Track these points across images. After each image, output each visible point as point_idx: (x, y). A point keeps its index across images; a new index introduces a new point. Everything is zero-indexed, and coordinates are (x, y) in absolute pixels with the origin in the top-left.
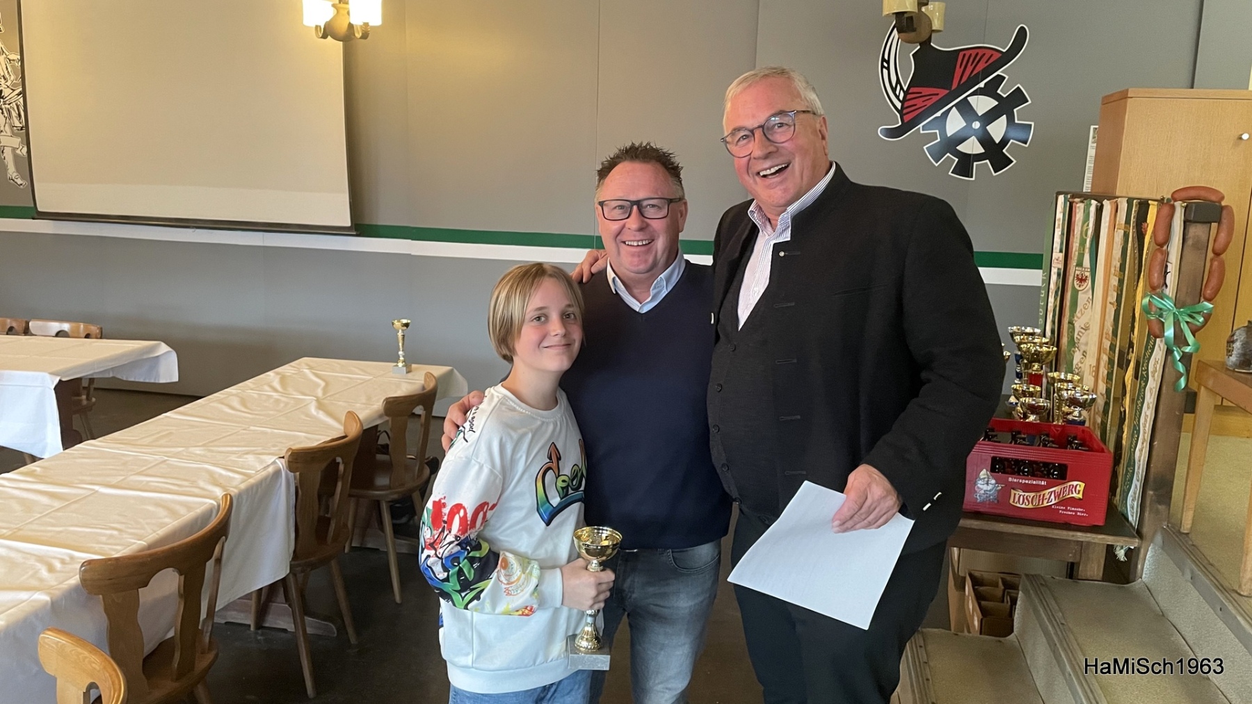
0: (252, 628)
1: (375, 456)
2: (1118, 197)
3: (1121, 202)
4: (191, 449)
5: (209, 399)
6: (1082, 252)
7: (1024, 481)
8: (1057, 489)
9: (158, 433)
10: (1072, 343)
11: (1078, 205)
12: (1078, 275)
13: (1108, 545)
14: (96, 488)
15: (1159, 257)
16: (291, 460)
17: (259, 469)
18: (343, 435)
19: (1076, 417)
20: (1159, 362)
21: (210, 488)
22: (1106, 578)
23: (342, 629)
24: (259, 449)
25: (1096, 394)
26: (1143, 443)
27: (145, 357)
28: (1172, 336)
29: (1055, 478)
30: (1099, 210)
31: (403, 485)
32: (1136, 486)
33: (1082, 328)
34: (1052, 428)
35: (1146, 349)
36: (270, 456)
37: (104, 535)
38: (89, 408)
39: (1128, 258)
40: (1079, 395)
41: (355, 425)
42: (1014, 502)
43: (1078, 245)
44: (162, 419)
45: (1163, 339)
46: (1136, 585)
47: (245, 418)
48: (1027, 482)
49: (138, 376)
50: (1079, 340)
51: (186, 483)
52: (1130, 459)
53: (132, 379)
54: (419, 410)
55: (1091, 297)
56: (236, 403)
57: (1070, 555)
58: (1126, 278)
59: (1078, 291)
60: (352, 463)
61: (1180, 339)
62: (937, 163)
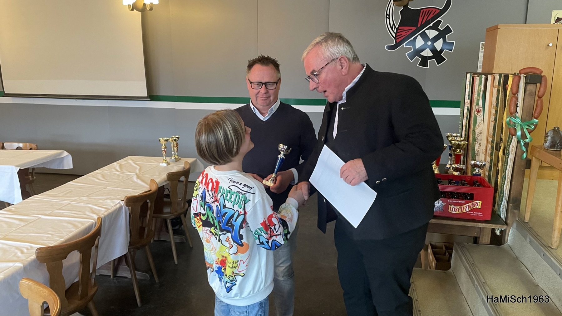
0: (112, 277)
1: (163, 199)
2: (494, 74)
3: (496, 76)
4: (81, 198)
5: (88, 175)
6: (478, 99)
7: (454, 201)
8: (469, 204)
9: (66, 191)
10: (475, 140)
11: (476, 78)
12: (477, 109)
13: (492, 228)
14: (40, 216)
15: (514, 99)
16: (127, 201)
17: (112, 206)
18: (149, 190)
19: (477, 172)
20: (514, 146)
21: (91, 214)
22: (491, 243)
23: (152, 276)
24: (112, 197)
25: (486, 162)
26: (507, 183)
27: (57, 158)
28: (520, 135)
29: (468, 200)
30: (486, 80)
31: (176, 212)
32: (504, 202)
33: (479, 133)
34: (467, 177)
35: (508, 141)
36: (117, 200)
37: (45, 237)
38: (33, 181)
39: (500, 100)
40: (478, 162)
41: (155, 185)
42: (450, 210)
43: (477, 96)
44: (67, 185)
45: (516, 136)
46: (505, 246)
47: (105, 183)
48: (456, 201)
49: (54, 166)
50: (478, 138)
51: (80, 213)
52: (501, 189)
53: (52, 168)
54: (182, 178)
55: (483, 119)
56: (100, 177)
57: (476, 233)
58: (499, 110)
59: (477, 116)
60: (154, 202)
61: (523, 136)
62: (412, 61)
